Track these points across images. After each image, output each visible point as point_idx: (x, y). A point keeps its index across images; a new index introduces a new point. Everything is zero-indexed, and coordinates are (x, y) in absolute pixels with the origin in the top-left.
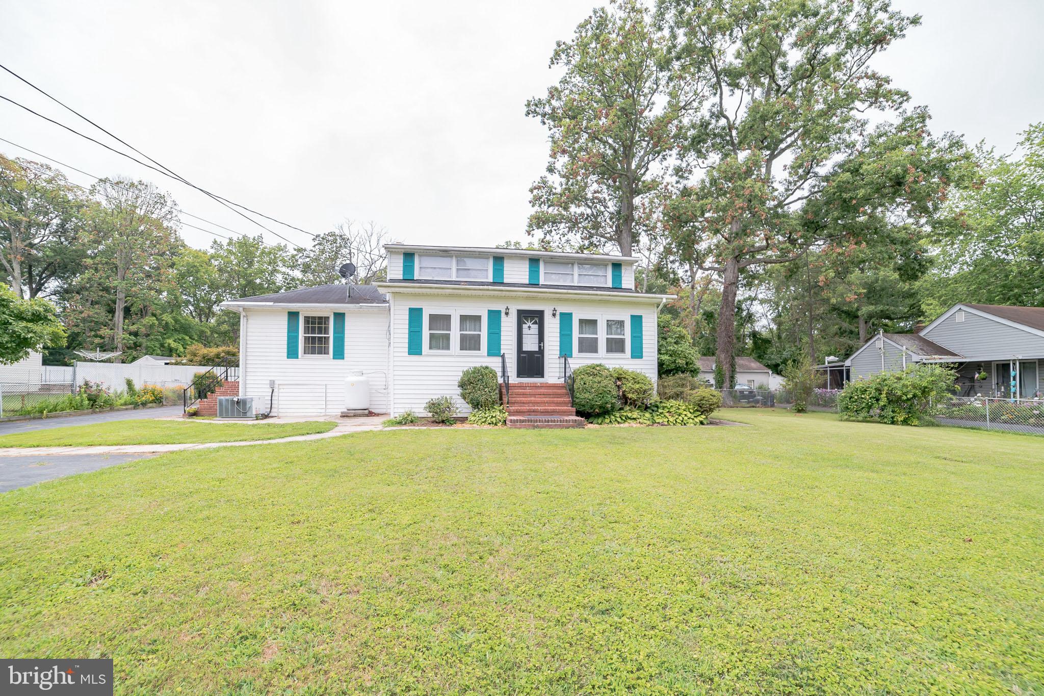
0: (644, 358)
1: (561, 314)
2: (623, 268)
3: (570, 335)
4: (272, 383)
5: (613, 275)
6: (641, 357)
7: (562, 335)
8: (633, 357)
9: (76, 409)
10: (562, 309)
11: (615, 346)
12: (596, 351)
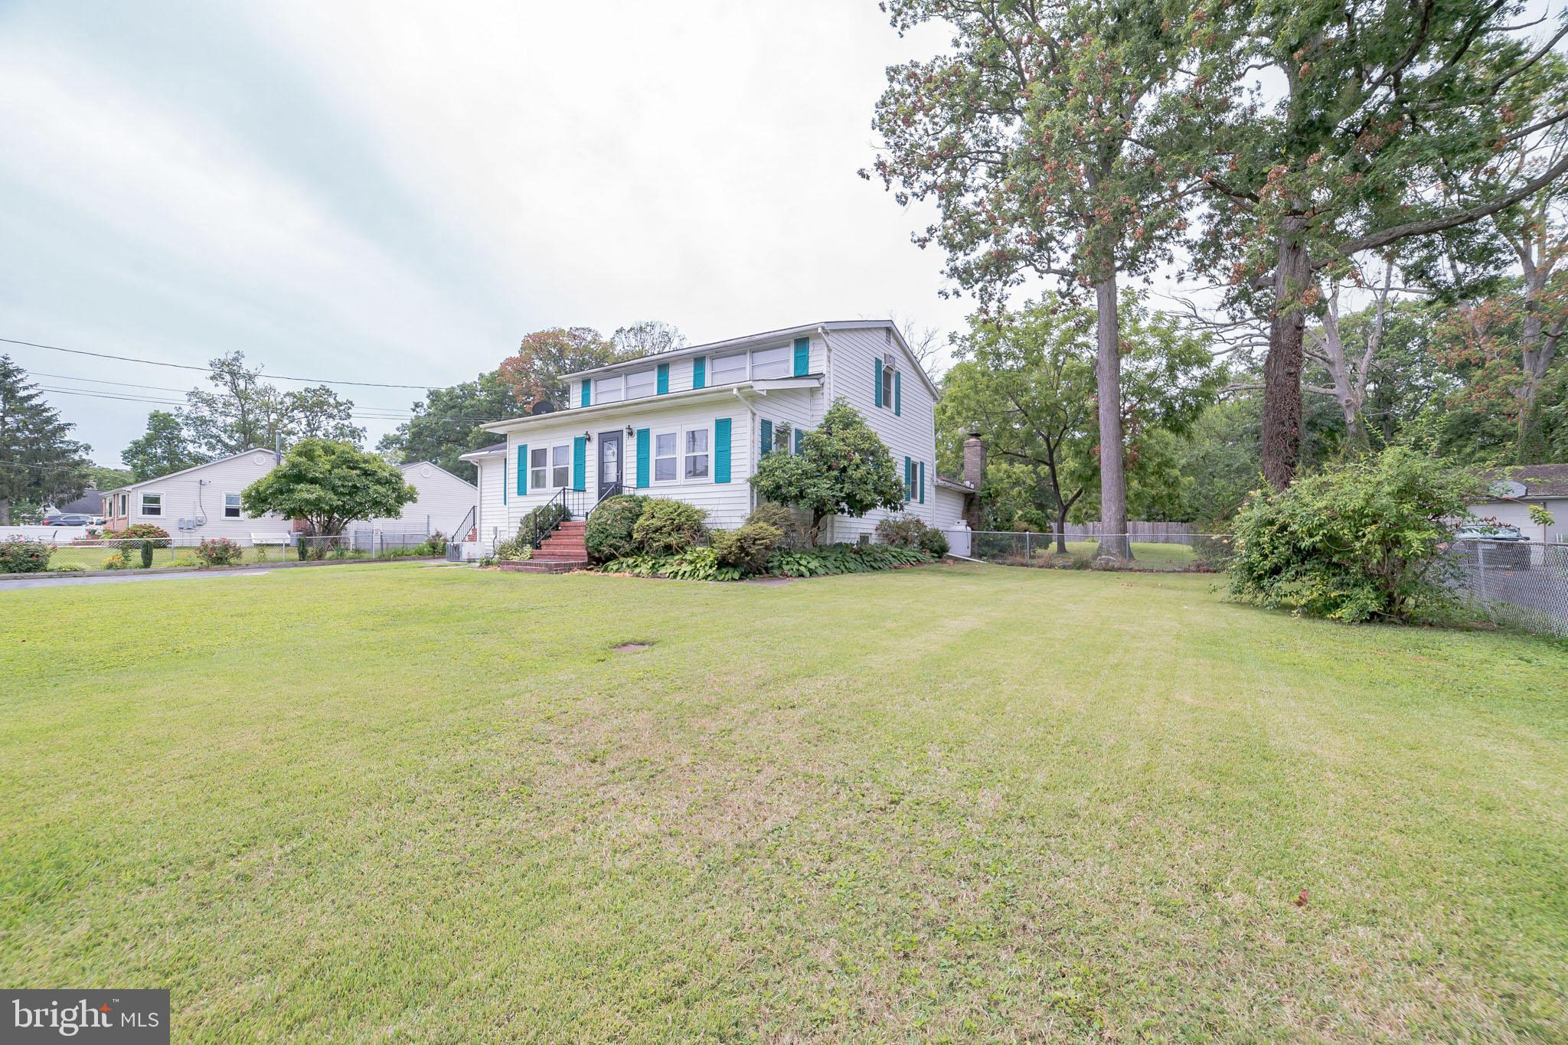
0: (733, 481)
1: (639, 432)
2: (811, 343)
3: (647, 458)
4: (496, 529)
5: (796, 358)
6: (728, 480)
7: (639, 460)
8: (717, 481)
9: (421, 554)
10: (638, 425)
11: (695, 470)
12: (673, 476)
